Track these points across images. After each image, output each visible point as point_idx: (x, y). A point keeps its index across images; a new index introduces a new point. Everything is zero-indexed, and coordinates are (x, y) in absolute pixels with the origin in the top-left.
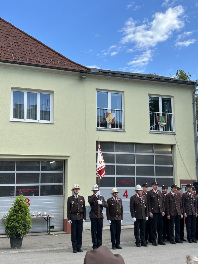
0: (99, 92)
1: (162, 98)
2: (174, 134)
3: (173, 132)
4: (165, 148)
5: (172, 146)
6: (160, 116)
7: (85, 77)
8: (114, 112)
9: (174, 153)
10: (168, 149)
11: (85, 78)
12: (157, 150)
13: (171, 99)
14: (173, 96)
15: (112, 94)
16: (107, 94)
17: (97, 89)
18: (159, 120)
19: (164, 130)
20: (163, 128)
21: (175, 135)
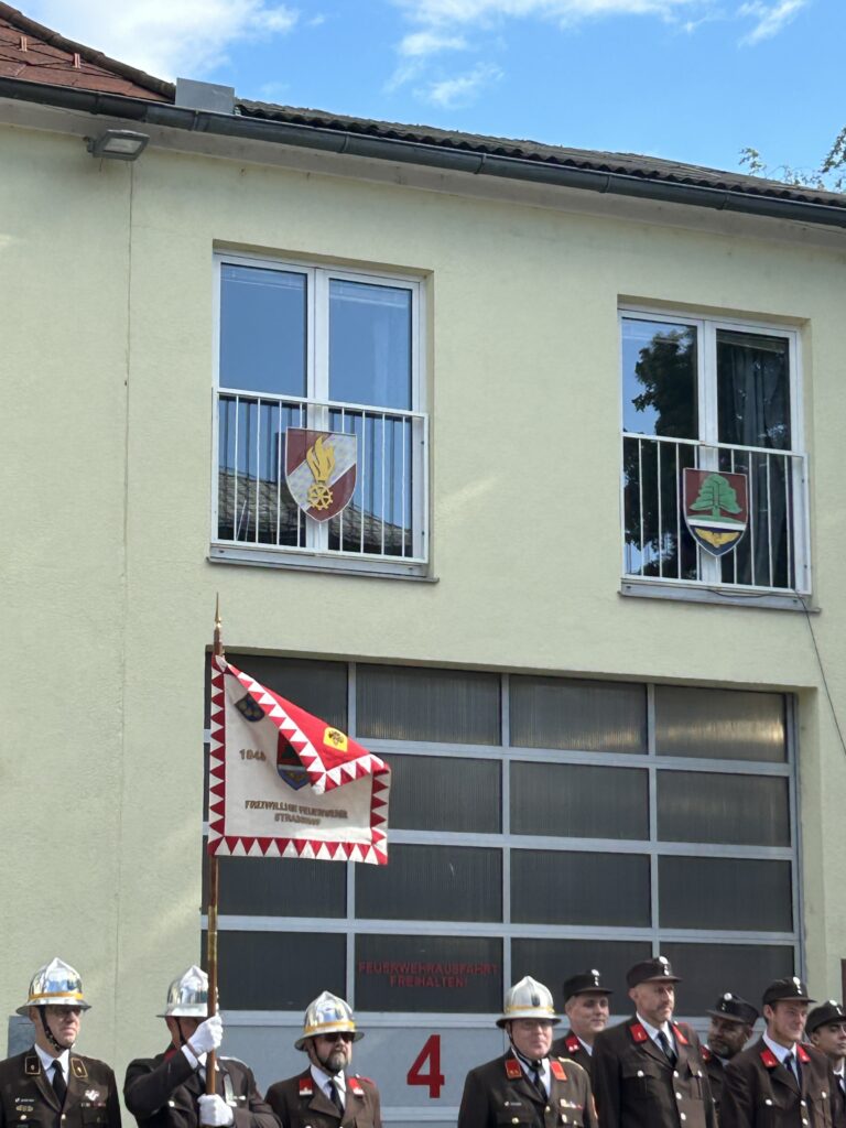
0: (234, 272)
1: (720, 332)
2: (806, 610)
3: (801, 598)
4: (735, 716)
5: (787, 703)
6: (703, 467)
7: (130, 146)
8: (353, 430)
9: (804, 757)
10: (759, 724)
11: (132, 157)
12: (673, 733)
13: (785, 342)
14: (801, 324)
15: (342, 289)
16: (302, 284)
17: (219, 246)
18: (691, 500)
19: (727, 578)
20: (726, 563)
21: (811, 619)
